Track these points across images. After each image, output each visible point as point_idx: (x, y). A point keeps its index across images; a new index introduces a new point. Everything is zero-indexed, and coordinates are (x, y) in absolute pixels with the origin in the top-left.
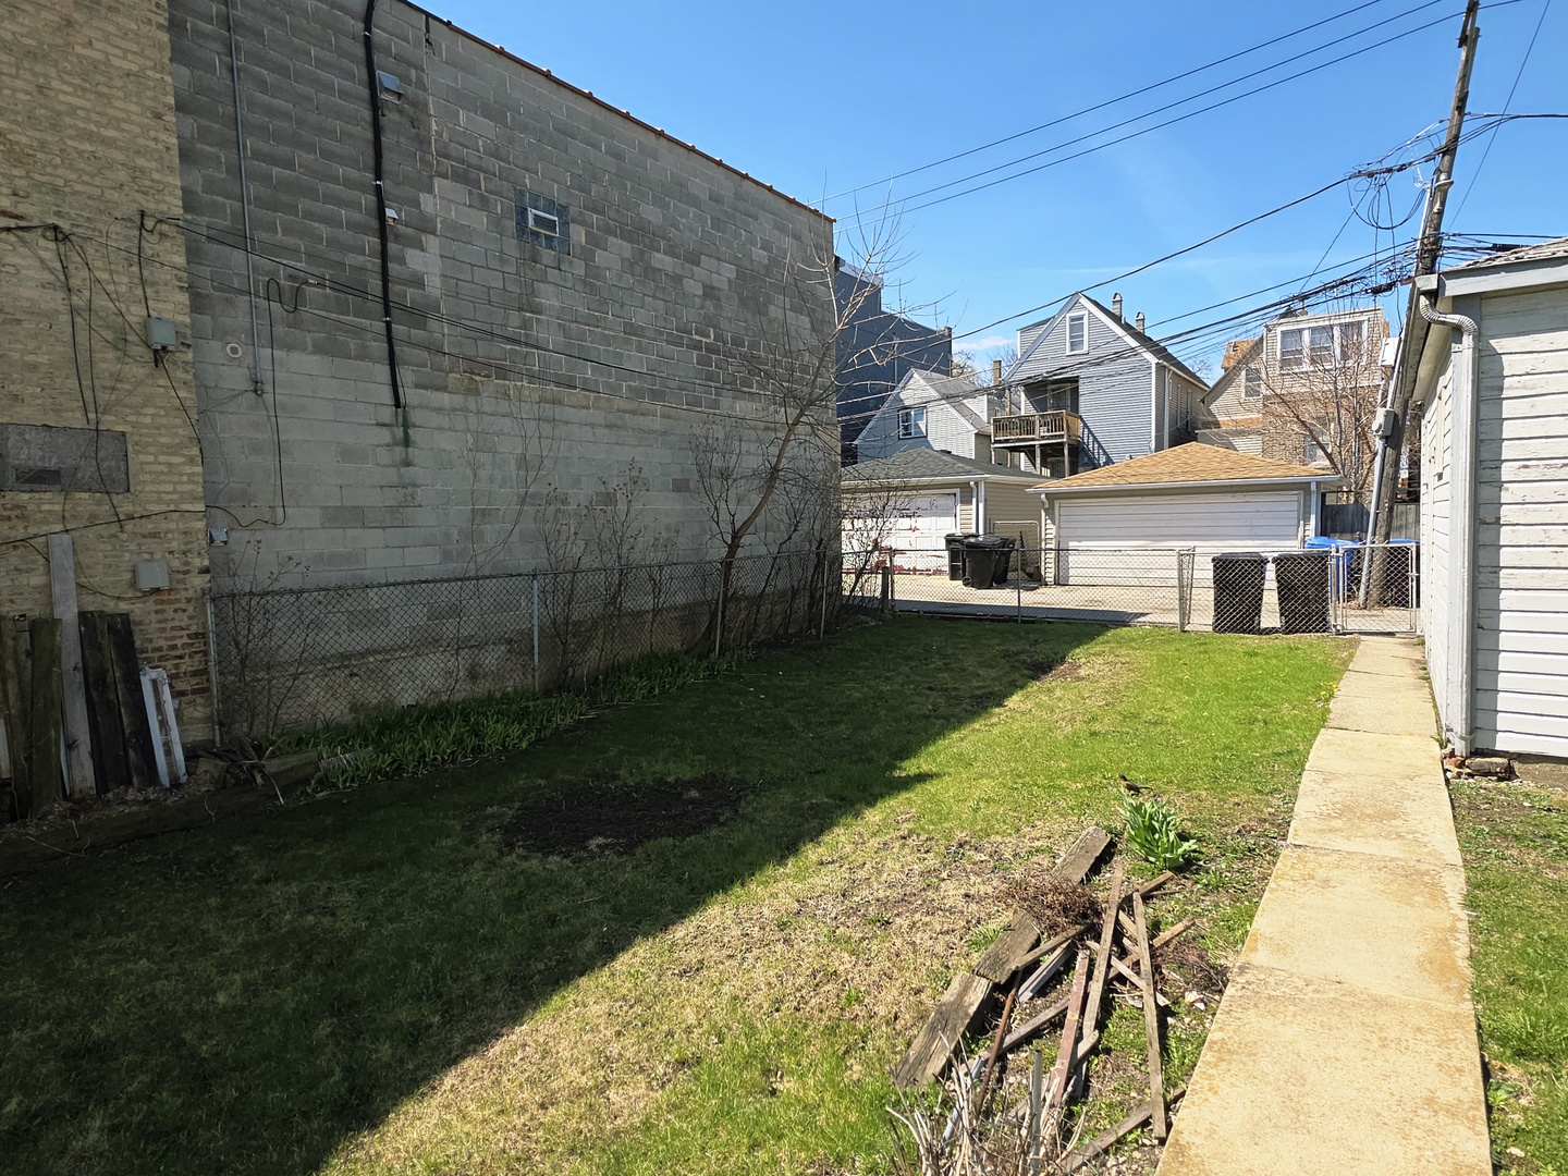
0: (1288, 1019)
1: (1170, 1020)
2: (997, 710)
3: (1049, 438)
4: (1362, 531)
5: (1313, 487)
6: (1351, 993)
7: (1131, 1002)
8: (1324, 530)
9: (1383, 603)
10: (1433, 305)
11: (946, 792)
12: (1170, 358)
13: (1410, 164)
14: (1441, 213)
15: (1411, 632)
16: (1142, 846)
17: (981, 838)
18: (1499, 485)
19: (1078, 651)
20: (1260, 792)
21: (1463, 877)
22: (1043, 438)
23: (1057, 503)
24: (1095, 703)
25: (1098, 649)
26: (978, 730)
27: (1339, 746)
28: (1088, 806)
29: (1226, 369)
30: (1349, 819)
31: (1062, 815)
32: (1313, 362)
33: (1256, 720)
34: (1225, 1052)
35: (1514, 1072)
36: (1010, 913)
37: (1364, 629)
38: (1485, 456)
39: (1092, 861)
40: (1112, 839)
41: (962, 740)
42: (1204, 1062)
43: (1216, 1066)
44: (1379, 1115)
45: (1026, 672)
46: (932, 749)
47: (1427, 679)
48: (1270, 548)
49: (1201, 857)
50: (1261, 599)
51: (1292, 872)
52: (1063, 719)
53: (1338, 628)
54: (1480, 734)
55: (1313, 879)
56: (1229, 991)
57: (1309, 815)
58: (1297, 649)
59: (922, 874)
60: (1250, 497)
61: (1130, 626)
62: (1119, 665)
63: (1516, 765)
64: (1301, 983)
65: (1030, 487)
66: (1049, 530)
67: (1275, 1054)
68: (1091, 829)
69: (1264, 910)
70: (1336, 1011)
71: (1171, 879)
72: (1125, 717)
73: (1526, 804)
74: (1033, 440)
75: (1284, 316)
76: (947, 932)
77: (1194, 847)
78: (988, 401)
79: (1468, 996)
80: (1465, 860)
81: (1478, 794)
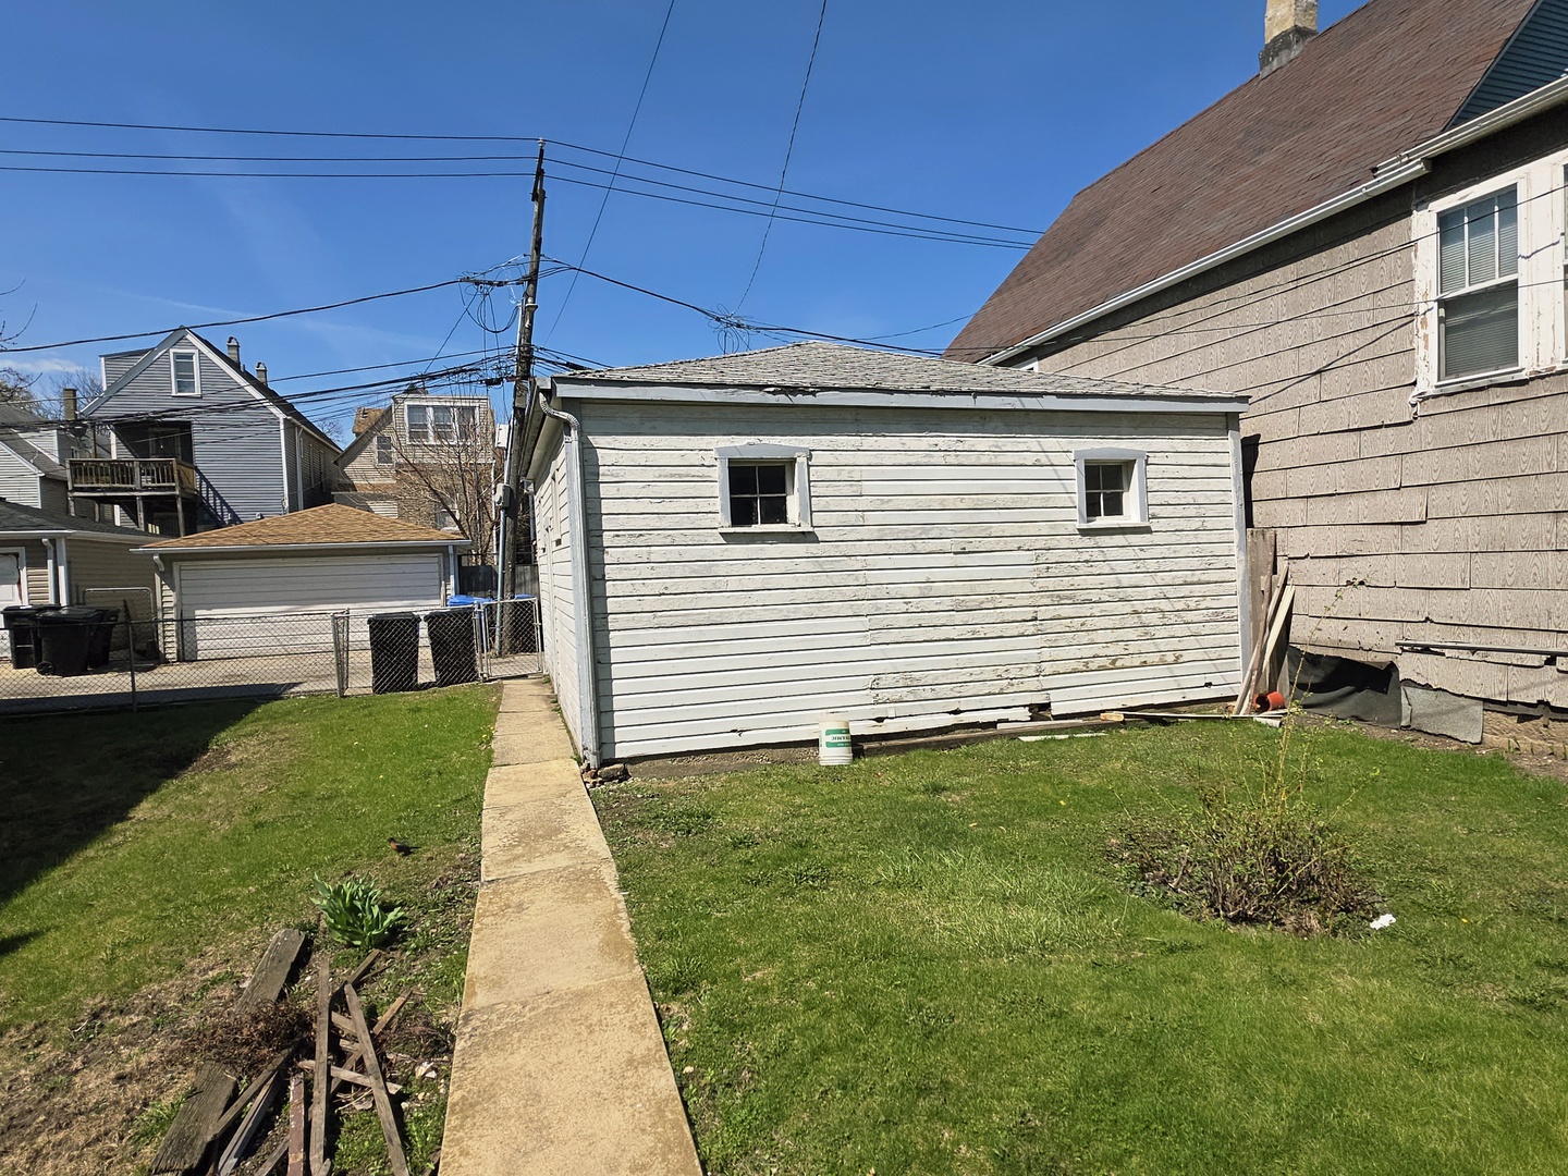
0: (515, 1046)
1: (404, 1105)
2: (119, 826)
3: (153, 489)
4: (492, 590)
5: (451, 550)
6: (560, 998)
7: (359, 1107)
8: (462, 590)
9: (514, 650)
10: (548, 402)
11: (57, 953)
12: (298, 416)
13: (506, 282)
14: (530, 328)
15: (539, 674)
16: (343, 932)
17: (126, 996)
18: (602, 549)
19: (223, 735)
20: (449, 841)
21: (614, 866)
22: (146, 489)
23: (176, 566)
24: (255, 789)
25: (248, 729)
26: (92, 858)
27: (506, 781)
28: (270, 908)
29: (357, 434)
30: (527, 844)
31: (239, 930)
32: (439, 436)
33: (430, 773)
34: (467, 1106)
35: (675, 1007)
36: (191, 1073)
37: (505, 674)
38: (592, 526)
39: (288, 969)
40: (306, 936)
41: (69, 876)
42: (449, 1130)
43: (462, 1126)
44: (599, 1094)
45: (155, 770)
46: (18, 901)
47: (559, 710)
48: (423, 608)
49: (405, 922)
50: (417, 656)
51: (491, 908)
52: (217, 817)
53: (485, 676)
54: (605, 747)
55: (509, 907)
56: (459, 1045)
57: (494, 850)
58: (455, 699)
59: (36, 1078)
60: (396, 559)
61: (282, 698)
62: (278, 743)
63: (629, 767)
64: (518, 1008)
65: (137, 546)
66: (167, 597)
67: (511, 1086)
68: (280, 933)
69: (474, 953)
70: (550, 1020)
71: (378, 956)
72: (294, 798)
73: (639, 796)
74: (131, 490)
75: (407, 392)
76: (98, 1140)
77: (400, 914)
78: (59, 436)
79: (636, 961)
80: (612, 852)
81: (610, 797)
